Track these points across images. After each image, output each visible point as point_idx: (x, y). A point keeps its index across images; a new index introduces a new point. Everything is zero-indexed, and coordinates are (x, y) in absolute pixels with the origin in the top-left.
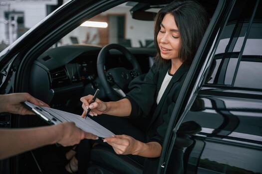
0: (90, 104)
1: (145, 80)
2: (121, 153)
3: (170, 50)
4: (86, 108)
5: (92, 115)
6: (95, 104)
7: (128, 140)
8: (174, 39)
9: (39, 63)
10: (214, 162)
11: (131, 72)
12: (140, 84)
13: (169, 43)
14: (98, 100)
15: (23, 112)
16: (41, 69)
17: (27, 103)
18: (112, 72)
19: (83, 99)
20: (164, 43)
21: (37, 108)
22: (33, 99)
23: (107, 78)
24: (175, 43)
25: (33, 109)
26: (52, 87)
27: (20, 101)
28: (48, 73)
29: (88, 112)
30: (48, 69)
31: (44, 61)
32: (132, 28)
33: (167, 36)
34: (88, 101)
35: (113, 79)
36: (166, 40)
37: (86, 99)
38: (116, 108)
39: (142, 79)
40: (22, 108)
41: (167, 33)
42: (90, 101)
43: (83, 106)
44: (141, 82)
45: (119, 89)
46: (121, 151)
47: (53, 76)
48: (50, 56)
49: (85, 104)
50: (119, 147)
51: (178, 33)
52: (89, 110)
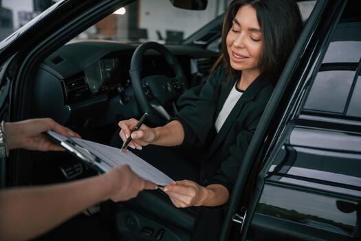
0: (132, 131)
1: (201, 95)
2: (183, 206)
3: (246, 57)
4: (124, 136)
5: (133, 147)
6: (139, 134)
7: (194, 188)
8: (253, 42)
9: (47, 67)
10: (293, 211)
11: (173, 81)
12: (195, 100)
13: (246, 47)
14: (144, 127)
15: (44, 146)
16: (50, 76)
17: (51, 133)
18: (149, 82)
19: (123, 124)
20: (239, 48)
21: (68, 142)
22: (60, 128)
23: (144, 90)
24: (255, 47)
25: (63, 144)
26: (66, 103)
27: (41, 131)
28: (61, 82)
29: (127, 143)
30: (61, 77)
31: (53, 64)
32: (147, 14)
33: (244, 38)
34: (129, 127)
35: (150, 91)
36: (242, 43)
37: (126, 124)
38: (166, 135)
39: (197, 93)
40: (42, 140)
41: (243, 33)
42: (131, 128)
43: (121, 133)
44: (195, 97)
45: (158, 105)
46: (185, 203)
47: (70, 87)
48: (62, 57)
49: (124, 131)
50: (182, 198)
51: (260, 33)
52: (130, 139)
